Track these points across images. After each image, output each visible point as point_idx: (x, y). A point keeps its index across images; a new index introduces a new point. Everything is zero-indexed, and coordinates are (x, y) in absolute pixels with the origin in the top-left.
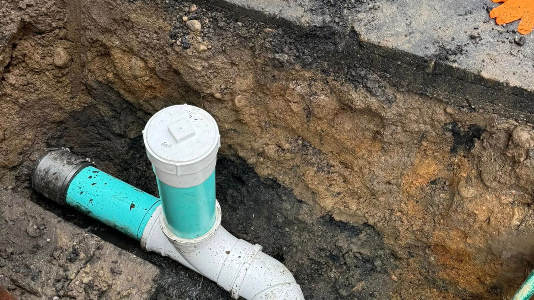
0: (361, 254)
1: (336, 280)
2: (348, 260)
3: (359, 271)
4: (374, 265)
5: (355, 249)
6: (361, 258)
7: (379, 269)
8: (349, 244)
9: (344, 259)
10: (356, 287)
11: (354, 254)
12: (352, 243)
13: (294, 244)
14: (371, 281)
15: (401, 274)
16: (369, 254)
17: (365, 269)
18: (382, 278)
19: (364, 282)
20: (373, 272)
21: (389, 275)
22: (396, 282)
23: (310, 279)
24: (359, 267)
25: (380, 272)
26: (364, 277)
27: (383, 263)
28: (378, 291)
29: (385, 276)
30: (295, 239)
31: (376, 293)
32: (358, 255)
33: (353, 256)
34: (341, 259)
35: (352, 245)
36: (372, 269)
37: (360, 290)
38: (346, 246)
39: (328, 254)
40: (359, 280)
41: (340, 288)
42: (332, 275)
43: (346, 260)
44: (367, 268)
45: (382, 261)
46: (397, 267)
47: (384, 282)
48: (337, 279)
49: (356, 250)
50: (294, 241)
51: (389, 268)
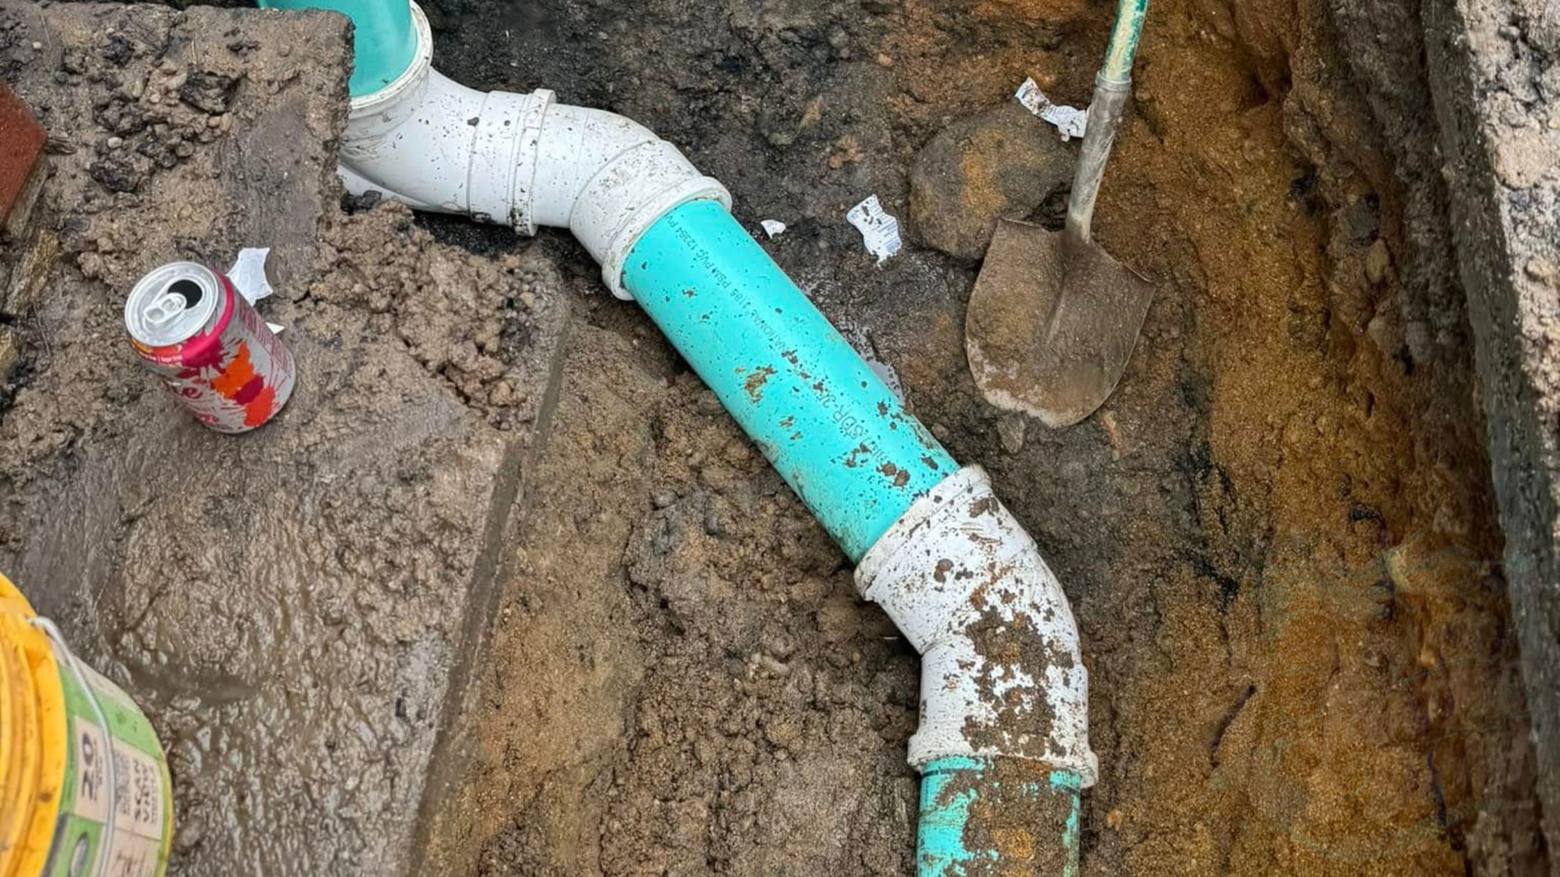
0: (794, 30)
1: (757, 115)
2: (770, 55)
3: (802, 75)
4: (833, 48)
5: (777, 23)
6: (796, 39)
7: (845, 53)
8: (761, 15)
9: (759, 55)
10: (808, 116)
11: (779, 37)
12: (767, 11)
13: (631, 67)
14: (837, 89)
15: (896, 46)
16: (812, 23)
17: (815, 63)
18: (857, 72)
19: (820, 98)
20: (833, 65)
21: (872, 59)
22: (890, 69)
23: (695, 139)
24: (800, 65)
25: (849, 60)
26: (817, 85)
27: (851, 34)
28: (860, 106)
29: (864, 64)
30: (630, 54)
31: (856, 112)
32: (790, 35)
33: (778, 42)
34: (754, 60)
35: (767, 18)
36: (831, 59)
37: (818, 117)
38: (755, 21)
39: (719, 61)
40: (810, 96)
41: (772, 131)
42: (744, 108)
43: (766, 57)
44: (818, 61)
45: (846, 28)
46: (883, 31)
47: (865, 79)
48: (758, 110)
49: (781, 26)
50: (629, 60)
51: (865, 41)
